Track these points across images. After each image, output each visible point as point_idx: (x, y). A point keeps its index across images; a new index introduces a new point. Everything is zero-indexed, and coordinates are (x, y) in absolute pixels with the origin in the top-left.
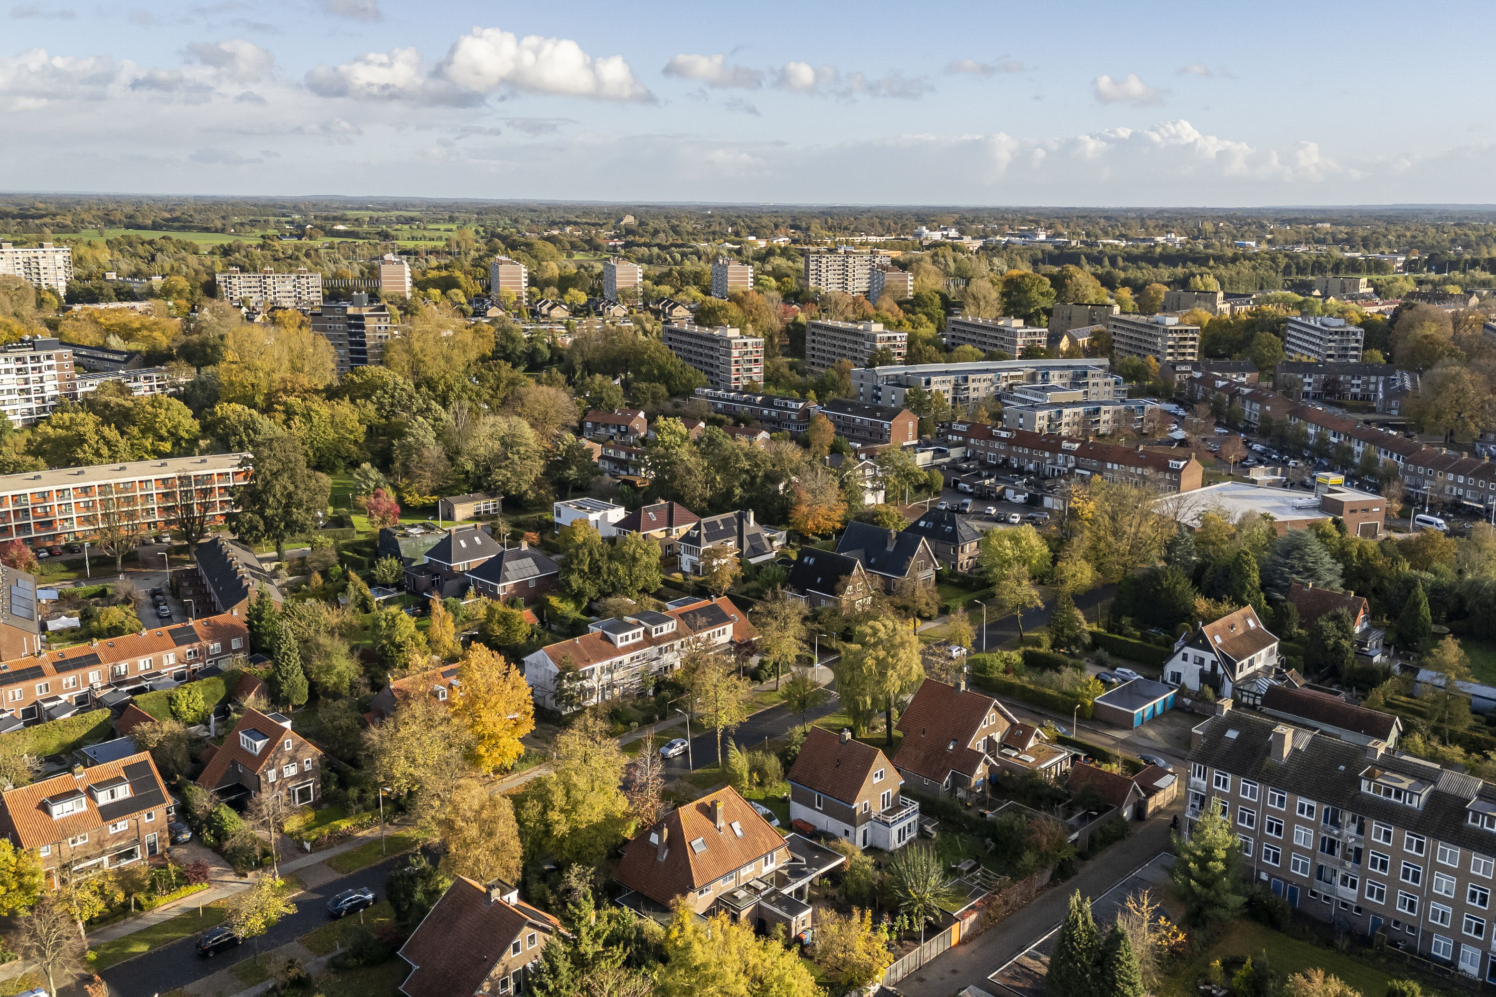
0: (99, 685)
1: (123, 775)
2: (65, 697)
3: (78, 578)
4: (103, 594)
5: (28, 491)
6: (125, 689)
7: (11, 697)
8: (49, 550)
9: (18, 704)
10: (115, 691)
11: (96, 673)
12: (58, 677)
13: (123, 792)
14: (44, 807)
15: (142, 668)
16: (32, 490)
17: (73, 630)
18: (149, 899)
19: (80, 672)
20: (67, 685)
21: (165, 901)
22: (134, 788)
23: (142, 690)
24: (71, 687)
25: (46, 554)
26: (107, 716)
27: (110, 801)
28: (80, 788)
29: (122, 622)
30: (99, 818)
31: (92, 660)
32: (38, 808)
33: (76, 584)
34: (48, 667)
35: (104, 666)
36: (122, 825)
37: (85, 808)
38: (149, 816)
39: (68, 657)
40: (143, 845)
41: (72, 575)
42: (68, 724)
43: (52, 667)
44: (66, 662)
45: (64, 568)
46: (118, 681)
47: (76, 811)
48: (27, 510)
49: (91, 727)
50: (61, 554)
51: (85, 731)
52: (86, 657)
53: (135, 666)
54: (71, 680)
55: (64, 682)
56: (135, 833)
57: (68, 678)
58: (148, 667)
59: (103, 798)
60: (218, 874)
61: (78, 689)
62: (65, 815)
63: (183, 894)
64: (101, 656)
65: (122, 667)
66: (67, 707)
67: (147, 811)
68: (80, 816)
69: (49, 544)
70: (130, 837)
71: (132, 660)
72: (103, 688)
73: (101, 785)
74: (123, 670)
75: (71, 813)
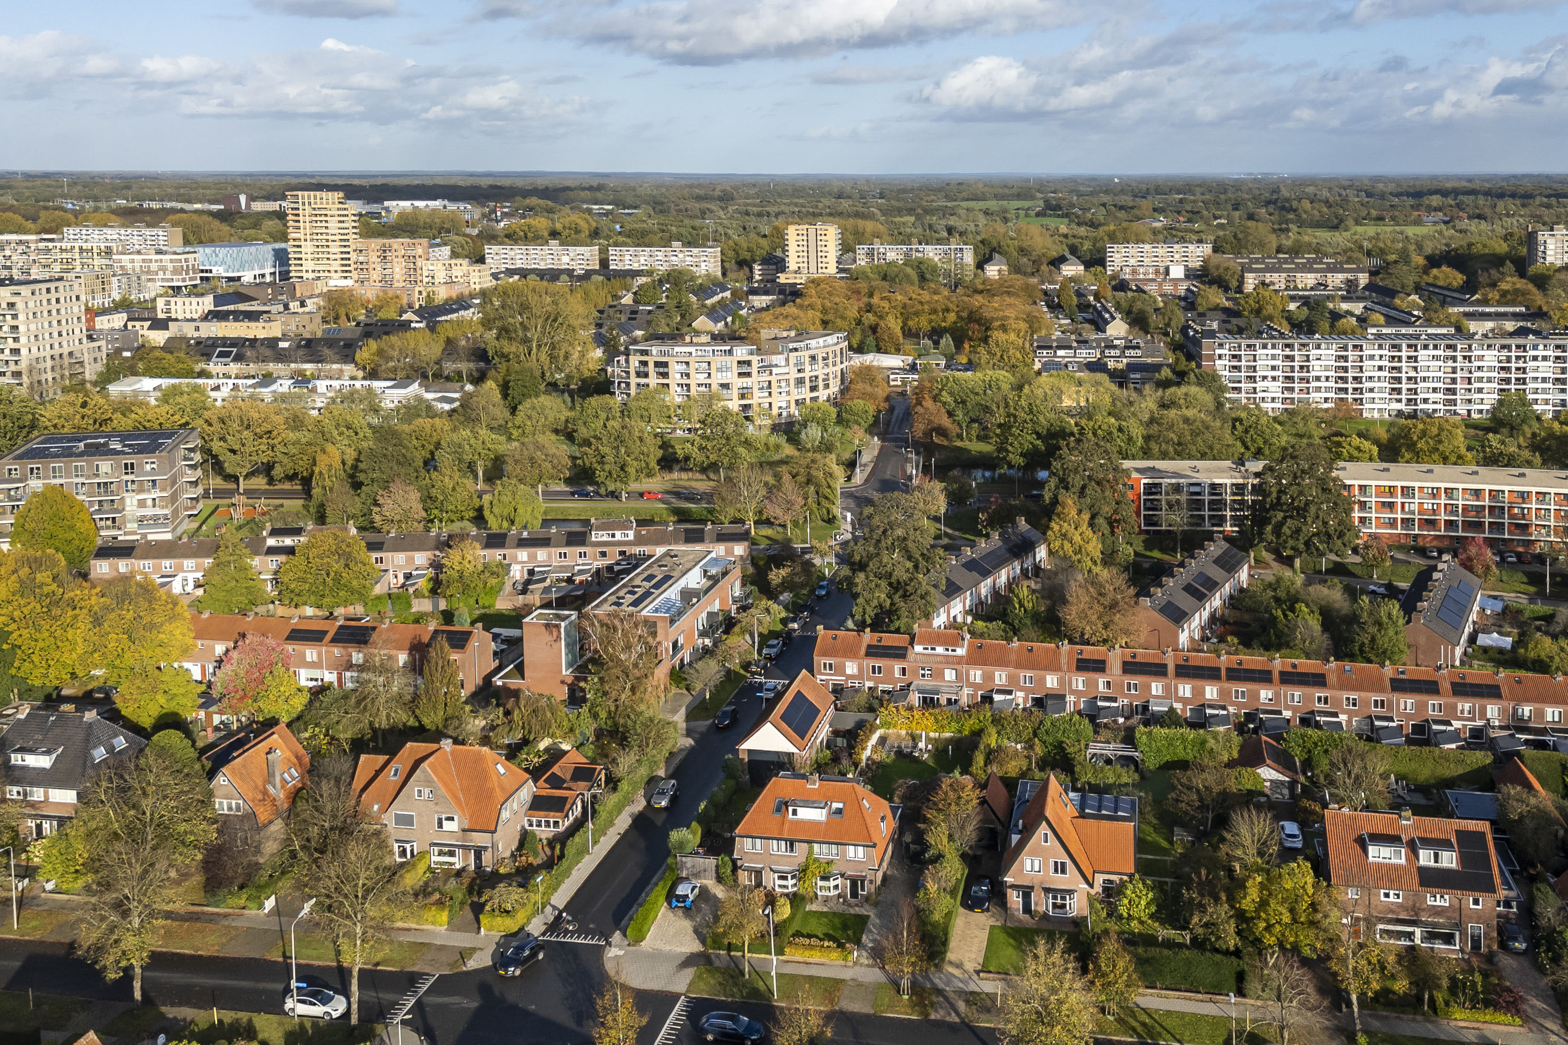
0: (1497, 723)
1: (1454, 840)
2: (1457, 724)
3: (1537, 593)
4: (1549, 619)
5: (1506, 488)
6: (1524, 737)
7: (1402, 706)
8: (1519, 555)
9: (1409, 717)
10: (1512, 736)
11: (1496, 708)
12: (1453, 700)
13: (1449, 860)
14: (1362, 843)
15: (1549, 719)
16: (1510, 488)
17: (1501, 651)
18: (1447, 1004)
19: (1478, 702)
20: (1462, 712)
21: (1463, 1016)
22: (1463, 859)
23: (1542, 745)
24: (1466, 715)
25: (1514, 559)
26: (1488, 762)
27: (1432, 864)
28: (1403, 836)
29: (1552, 658)
30: (1416, 880)
31: (1492, 692)
32: (1356, 841)
33: (1532, 600)
34: (1446, 686)
35: (1505, 703)
36: (1442, 901)
37: (1403, 861)
38: (1476, 902)
39: (1468, 681)
40: (1463, 934)
41: (1532, 589)
42: (1445, 756)
43: (1449, 686)
44: (1465, 685)
45: (1525, 580)
46: (1520, 725)
47: (1393, 861)
48: (1503, 508)
49: (1468, 769)
50: (1530, 563)
51: (1461, 771)
52: (1487, 686)
53: (1541, 714)
54: (1467, 706)
55: (1460, 707)
56: (1457, 915)
57: (1465, 706)
58: (1557, 719)
59: (1425, 858)
60: (1542, 1013)
61: (1473, 719)
62: (1380, 860)
63: (1488, 1017)
64: (1504, 690)
65: (1526, 710)
66: (1455, 736)
67: (1477, 894)
68: (1396, 867)
69: (1521, 549)
70: (1448, 918)
71: (1538, 706)
72: (1501, 728)
73: (1427, 842)
74: (1527, 713)
75: (1387, 861)
